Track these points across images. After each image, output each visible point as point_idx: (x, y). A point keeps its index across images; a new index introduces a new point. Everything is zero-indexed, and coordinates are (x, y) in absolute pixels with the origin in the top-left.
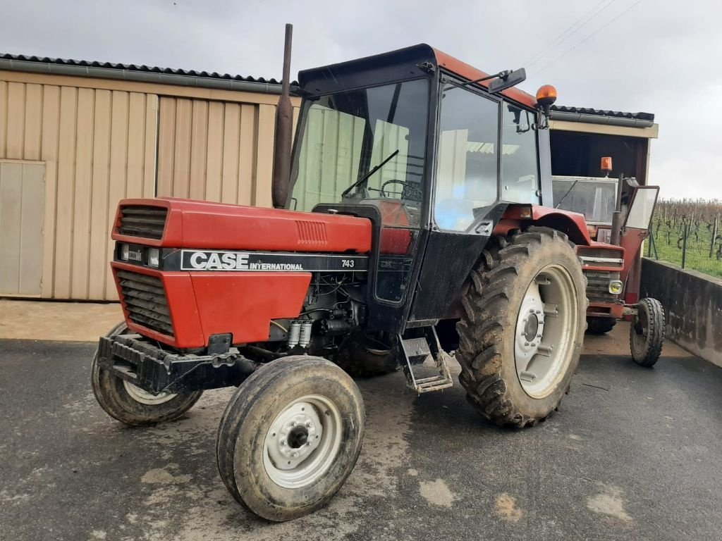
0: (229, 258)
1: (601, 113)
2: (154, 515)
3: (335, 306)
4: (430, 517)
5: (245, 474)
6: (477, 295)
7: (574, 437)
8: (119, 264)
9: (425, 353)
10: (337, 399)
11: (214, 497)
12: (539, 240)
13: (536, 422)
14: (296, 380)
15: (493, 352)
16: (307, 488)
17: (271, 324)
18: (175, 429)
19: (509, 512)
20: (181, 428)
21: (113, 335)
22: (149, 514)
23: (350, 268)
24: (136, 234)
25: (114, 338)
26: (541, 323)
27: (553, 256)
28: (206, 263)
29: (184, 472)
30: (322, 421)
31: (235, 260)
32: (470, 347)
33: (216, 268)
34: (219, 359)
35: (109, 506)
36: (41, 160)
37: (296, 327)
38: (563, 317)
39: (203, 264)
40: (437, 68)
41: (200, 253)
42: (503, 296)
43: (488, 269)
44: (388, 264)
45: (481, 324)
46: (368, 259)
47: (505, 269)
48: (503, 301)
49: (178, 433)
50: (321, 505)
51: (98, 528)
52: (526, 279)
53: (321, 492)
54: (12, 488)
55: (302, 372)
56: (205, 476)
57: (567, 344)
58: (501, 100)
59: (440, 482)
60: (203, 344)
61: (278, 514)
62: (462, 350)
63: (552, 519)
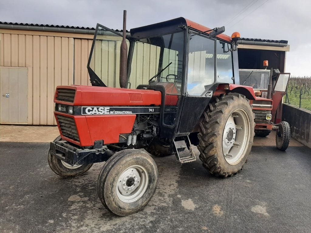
0: (101, 109)
1: (264, 41)
2: (73, 214)
3: (147, 127)
4: (185, 214)
5: (109, 197)
6: (206, 122)
7: (248, 181)
8: (57, 112)
9: (184, 147)
10: (146, 167)
11: (98, 206)
12: (233, 98)
13: (232, 175)
14: (129, 159)
15: (213, 146)
16: (134, 203)
17: (120, 136)
18: (82, 179)
19: (218, 212)
20: (85, 178)
21: (56, 141)
22: (71, 213)
23: (152, 112)
24: (64, 100)
25: (56, 142)
26: (234, 133)
27: (239, 105)
28: (92, 112)
29: (86, 196)
30: (141, 176)
31: (104, 110)
32: (204, 144)
33: (96, 113)
34: (98, 151)
35: (55, 210)
36: (26, 67)
37: (130, 137)
38: (244, 131)
39: (91, 112)
40: (187, 27)
41: (90, 108)
42: (217, 122)
43: (211, 111)
44: (168, 110)
45: (208, 135)
46: (160, 108)
47: (218, 111)
48: (217, 125)
49: (83, 181)
50: (141, 210)
51: (50, 219)
52: (227, 115)
53: (140, 204)
54: (17, 203)
55: (131, 156)
56: (94, 198)
57: (246, 142)
58: (216, 39)
59: (190, 200)
60: (92, 145)
61: (122, 213)
62: (200, 145)
63: (236, 215)
